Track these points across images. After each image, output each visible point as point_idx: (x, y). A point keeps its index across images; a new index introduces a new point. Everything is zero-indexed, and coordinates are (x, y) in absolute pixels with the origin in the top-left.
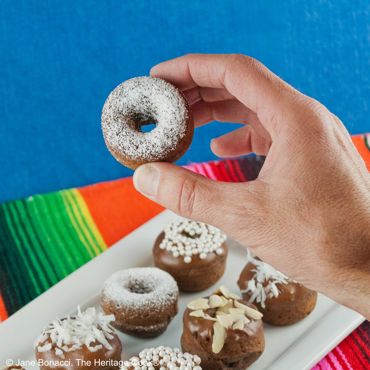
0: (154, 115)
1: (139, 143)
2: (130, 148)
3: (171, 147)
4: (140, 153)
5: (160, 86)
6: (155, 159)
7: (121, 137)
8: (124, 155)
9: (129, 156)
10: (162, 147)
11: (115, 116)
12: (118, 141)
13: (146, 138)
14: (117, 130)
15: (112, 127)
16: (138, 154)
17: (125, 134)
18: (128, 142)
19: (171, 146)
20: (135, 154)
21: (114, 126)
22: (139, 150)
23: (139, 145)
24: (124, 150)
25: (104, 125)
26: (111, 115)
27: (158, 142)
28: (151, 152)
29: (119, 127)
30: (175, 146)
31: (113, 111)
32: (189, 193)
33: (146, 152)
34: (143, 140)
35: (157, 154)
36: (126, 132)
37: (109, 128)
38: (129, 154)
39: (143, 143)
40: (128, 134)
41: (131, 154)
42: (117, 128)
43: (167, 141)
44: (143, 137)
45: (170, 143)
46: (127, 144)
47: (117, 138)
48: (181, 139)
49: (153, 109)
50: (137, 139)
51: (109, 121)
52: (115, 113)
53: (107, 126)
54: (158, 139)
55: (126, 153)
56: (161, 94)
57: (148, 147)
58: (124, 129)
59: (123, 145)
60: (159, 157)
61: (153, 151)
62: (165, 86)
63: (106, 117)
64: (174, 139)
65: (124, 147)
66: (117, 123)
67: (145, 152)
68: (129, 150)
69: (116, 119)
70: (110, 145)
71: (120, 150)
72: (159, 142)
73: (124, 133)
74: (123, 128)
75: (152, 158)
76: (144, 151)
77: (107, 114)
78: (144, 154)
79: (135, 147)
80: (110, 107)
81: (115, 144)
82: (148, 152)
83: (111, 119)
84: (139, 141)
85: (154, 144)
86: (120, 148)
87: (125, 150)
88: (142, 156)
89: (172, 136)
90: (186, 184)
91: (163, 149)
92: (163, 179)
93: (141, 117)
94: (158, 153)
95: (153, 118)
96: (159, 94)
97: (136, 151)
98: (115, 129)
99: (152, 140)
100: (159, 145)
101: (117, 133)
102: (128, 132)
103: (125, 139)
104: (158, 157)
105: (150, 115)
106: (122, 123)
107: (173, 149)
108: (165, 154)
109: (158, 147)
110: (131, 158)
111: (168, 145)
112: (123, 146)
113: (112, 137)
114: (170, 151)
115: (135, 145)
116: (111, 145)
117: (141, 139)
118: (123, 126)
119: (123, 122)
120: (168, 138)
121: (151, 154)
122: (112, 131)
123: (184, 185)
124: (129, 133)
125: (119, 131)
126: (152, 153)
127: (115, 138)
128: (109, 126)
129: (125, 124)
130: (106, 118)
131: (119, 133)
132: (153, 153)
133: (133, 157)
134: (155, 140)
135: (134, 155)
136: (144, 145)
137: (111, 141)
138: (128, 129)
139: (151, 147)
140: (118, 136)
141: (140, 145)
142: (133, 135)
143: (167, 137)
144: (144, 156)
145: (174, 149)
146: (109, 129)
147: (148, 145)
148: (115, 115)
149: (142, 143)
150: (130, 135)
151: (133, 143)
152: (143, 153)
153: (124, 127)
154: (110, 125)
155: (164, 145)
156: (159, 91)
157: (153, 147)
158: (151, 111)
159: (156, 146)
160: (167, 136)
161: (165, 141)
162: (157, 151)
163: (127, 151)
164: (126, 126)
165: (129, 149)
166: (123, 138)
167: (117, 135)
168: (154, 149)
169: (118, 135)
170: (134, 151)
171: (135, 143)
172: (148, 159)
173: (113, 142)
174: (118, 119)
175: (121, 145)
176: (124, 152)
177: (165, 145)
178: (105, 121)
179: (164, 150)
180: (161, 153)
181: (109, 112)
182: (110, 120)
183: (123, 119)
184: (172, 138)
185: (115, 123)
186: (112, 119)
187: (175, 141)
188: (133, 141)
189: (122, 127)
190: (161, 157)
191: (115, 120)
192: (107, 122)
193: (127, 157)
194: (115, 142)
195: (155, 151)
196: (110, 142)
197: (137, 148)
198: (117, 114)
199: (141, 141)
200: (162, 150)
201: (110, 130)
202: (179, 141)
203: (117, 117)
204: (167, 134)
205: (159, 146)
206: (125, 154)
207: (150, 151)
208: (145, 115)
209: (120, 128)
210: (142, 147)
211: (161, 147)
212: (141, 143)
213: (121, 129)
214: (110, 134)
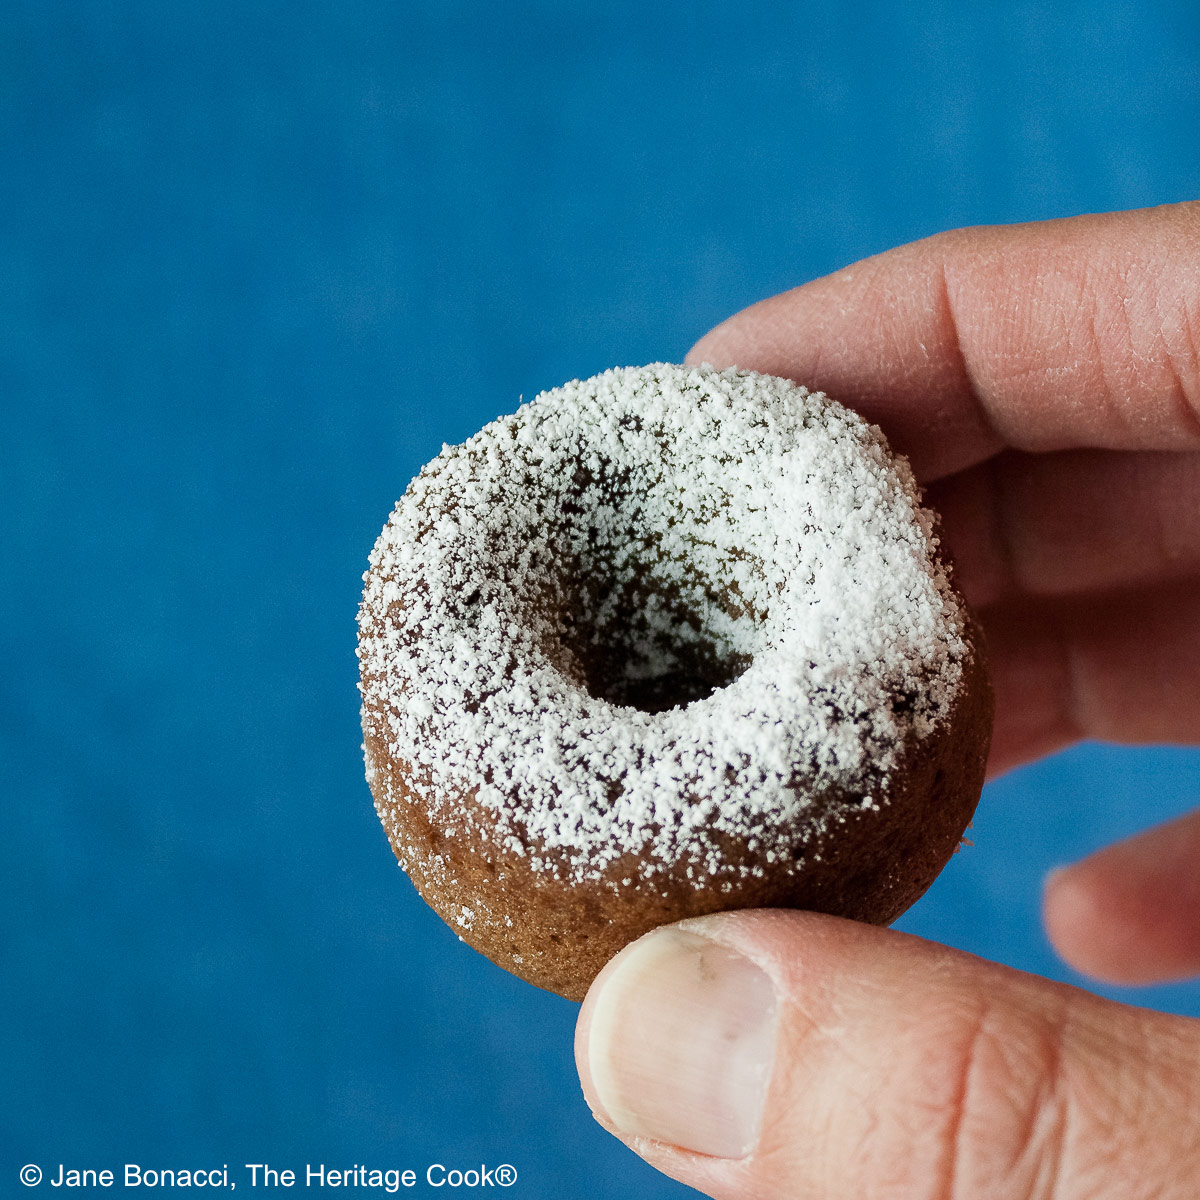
0: (718, 621)
1: (624, 758)
2: (558, 793)
3: (857, 788)
4: (630, 825)
5: (768, 398)
6: (743, 870)
7: (498, 721)
8: (518, 848)
9: (556, 853)
10: (798, 782)
11: (459, 588)
12: (476, 751)
13: (678, 732)
14: (468, 677)
15: (437, 657)
16: (622, 834)
17: (529, 705)
18: (551, 749)
19: (853, 780)
20: (599, 837)
21: (448, 655)
22: (632, 808)
23: (624, 775)
24: (519, 811)
25: (375, 652)
26: (429, 580)
27: (763, 746)
28: (714, 815)
29: (485, 658)
30: (884, 782)
31: (445, 550)
32: (1022, 1103)
33: (678, 818)
34: (651, 744)
35: (757, 830)
36: (533, 692)
37: (409, 667)
38: (552, 841)
39: (652, 760)
40: (545, 702)
41: (568, 838)
42: (473, 664)
43: (831, 740)
44: (652, 726)
45: (850, 756)
46: (536, 767)
47: (467, 726)
48: (920, 742)
49: (711, 570)
50: (614, 731)
51: (413, 616)
52: (458, 566)
53: (402, 657)
54: (768, 728)
55: (532, 834)
56: (777, 449)
57: (694, 781)
58: (517, 673)
59: (509, 773)
60: (770, 857)
61: (730, 810)
62: (800, 403)
63: (392, 592)
64: (877, 733)
65: (514, 792)
66: (470, 631)
67: (670, 820)
68: (551, 806)
69: (461, 608)
70: (419, 786)
71: (489, 813)
72: (772, 745)
73: (520, 696)
74: (513, 665)
75: (721, 862)
76: (664, 815)
77: (402, 577)
78: (665, 834)
79: (598, 789)
80: (421, 534)
81: (455, 771)
82: (696, 816)
83: (428, 606)
84: (624, 745)
85: (737, 764)
86: (490, 797)
87: (527, 810)
88: (648, 846)
89: (861, 707)
90: (993, 1042)
91: (799, 795)
92: (805, 1026)
93: (627, 641)
94: (767, 829)
95: (712, 648)
96: (759, 452)
97: (602, 813)
98: (454, 669)
99: (718, 736)
100: (776, 762)
101: (468, 694)
102: (546, 691)
103: (525, 733)
104: (763, 863)
105: (686, 632)
106: (505, 633)
107: (867, 802)
108: (813, 836)
109: (763, 778)
110: (565, 870)
111: (832, 770)
112: (509, 785)
113: (437, 721)
114: (850, 816)
115: (599, 777)
116: (423, 791)
117: (643, 736)
118: (511, 654)
119: (513, 630)
120: (836, 717)
121: (716, 836)
122: (430, 689)
123: (980, 1050)
124: (552, 697)
125: (484, 681)
126: (720, 824)
127: (455, 733)
128: (414, 654)
129: (526, 646)
130: (393, 605)
131: (484, 696)
132: (730, 826)
133: (582, 859)
134: (745, 736)
135: (587, 848)
136: (665, 769)
137: (425, 759)
138: (547, 677)
139: (711, 780)
140: (480, 716)
141: (632, 772)
142: (585, 714)
143: (829, 710)
144: (661, 851)
145: (876, 808)
146: (413, 672)
147: (689, 766)
148: (458, 578)
149: (645, 761)
150: (563, 712)
151: (581, 761)
152: (656, 829)
153: (521, 662)
154: (422, 644)
155: (805, 768)
156: (760, 431)
157: (733, 782)
158: (699, 591)
159: (753, 772)
160: (828, 703)
161: (812, 737)
162: (754, 811)
163: (541, 817)
164: (530, 653)
165: (558, 802)
166: (512, 726)
167: (472, 708)
168: (739, 793)
169: (475, 711)
170: (592, 819)
171: (595, 760)
172: (690, 873)
173: (437, 764)
174: (474, 607)
175: (499, 776)
176: (520, 830)
177: (815, 765)
178: (388, 622)
179: (805, 802)
180: (785, 824)
181: (419, 559)
182: (419, 610)
183: (514, 612)
184: (864, 724)
185: (457, 635)
186: (435, 600)
187: (886, 743)
188: (584, 747)
189: (504, 660)
190: (783, 855)
191: (453, 609)
192: (398, 626)
193: (536, 864)
194: (455, 757)
195: (744, 811)
196: (415, 764)
197: (614, 791)
198: (475, 575)
199: (641, 752)
200: (792, 806)
201: (417, 682)
202: (908, 751)
203: (468, 590)
204: (828, 696)
205: (771, 777)
206: (526, 844)
207: (705, 807)
208: (652, 633)
209: (493, 664)
210: (649, 787)
211: (785, 780)
212: (639, 765)
213: (499, 671)
214: (417, 707)
